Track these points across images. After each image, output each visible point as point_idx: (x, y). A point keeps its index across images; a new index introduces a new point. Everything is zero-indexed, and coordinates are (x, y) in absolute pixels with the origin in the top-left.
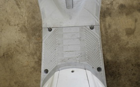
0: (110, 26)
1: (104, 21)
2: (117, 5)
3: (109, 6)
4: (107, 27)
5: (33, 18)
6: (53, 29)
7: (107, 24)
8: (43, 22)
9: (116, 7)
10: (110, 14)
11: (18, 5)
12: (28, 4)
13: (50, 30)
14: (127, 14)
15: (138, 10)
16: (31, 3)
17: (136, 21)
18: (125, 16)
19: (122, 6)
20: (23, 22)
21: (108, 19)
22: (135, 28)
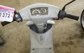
0: (59, 51)
1: (56, 49)
2: (61, 42)
3: (58, 43)
4: (58, 51)
5: (26, 47)
6: (35, 49)
7: (58, 50)
8: (31, 46)
9: (60, 43)
10: (58, 46)
11: (20, 42)
12: (25, 42)
13: (34, 50)
14: (66, 46)
15: (70, 44)
16: (26, 41)
17: (70, 49)
18: (65, 47)
19: (63, 43)
20: (21, 49)
21: (58, 48)
22: (70, 52)
